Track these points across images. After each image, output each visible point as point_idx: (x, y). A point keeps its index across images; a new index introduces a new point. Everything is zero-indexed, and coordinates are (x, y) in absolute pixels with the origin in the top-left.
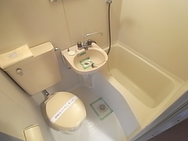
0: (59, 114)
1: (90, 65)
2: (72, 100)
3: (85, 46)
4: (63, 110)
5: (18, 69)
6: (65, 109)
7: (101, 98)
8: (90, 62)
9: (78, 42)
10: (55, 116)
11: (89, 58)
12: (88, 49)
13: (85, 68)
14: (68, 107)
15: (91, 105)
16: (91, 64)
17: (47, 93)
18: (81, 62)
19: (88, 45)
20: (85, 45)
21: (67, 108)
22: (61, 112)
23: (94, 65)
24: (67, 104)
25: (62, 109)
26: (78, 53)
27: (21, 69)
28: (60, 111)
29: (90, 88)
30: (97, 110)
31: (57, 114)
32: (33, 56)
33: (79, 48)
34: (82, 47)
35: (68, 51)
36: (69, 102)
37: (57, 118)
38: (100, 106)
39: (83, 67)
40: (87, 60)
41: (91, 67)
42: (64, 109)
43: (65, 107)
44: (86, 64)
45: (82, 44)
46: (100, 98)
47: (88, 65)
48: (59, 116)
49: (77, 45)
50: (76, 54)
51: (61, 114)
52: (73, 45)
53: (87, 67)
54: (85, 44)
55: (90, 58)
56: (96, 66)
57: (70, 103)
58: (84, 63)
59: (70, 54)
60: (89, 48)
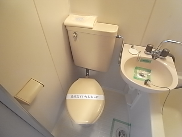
0: (76, 97)
1: (144, 79)
2: (97, 96)
3: (154, 53)
4: (81, 97)
5: (75, 33)
6: (84, 98)
7: (130, 125)
8: (148, 75)
9: (150, 44)
10: (72, 95)
11: (149, 71)
12: (156, 58)
13: (135, 78)
14: (88, 98)
15: (114, 120)
16: (146, 78)
17: (88, 73)
18: (136, 68)
19: (161, 56)
20: (156, 53)
21: (86, 98)
22: (79, 97)
23: (149, 82)
24: (90, 95)
25: (82, 95)
26: (139, 56)
27: (77, 34)
28: (79, 95)
29: (128, 104)
30: (114, 131)
31: (75, 95)
32: (92, 29)
33: (146, 52)
34: (150, 52)
35: (132, 47)
36: (93, 95)
37: (72, 98)
38: (121, 131)
39: (134, 74)
40: (146, 71)
41: (144, 82)
42: (83, 96)
43: (86, 96)
44: (142, 75)
45: (153, 50)
46: (130, 123)
47: (141, 77)
48: (75, 98)
49: (145, 48)
50: (137, 56)
51: (77, 98)
52: (141, 45)
53: (138, 79)
54: (156, 51)
55: (151, 71)
56: (151, 85)
57: (93, 97)
58: (140, 72)
59: (130, 52)
60: (158, 59)
